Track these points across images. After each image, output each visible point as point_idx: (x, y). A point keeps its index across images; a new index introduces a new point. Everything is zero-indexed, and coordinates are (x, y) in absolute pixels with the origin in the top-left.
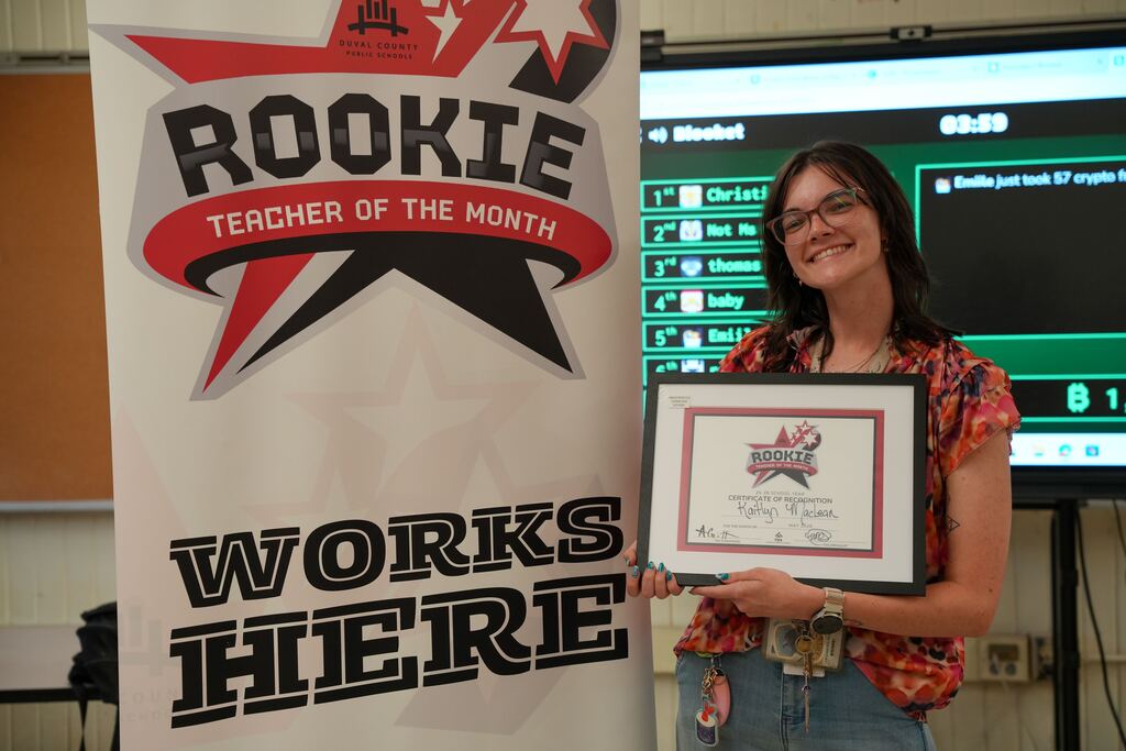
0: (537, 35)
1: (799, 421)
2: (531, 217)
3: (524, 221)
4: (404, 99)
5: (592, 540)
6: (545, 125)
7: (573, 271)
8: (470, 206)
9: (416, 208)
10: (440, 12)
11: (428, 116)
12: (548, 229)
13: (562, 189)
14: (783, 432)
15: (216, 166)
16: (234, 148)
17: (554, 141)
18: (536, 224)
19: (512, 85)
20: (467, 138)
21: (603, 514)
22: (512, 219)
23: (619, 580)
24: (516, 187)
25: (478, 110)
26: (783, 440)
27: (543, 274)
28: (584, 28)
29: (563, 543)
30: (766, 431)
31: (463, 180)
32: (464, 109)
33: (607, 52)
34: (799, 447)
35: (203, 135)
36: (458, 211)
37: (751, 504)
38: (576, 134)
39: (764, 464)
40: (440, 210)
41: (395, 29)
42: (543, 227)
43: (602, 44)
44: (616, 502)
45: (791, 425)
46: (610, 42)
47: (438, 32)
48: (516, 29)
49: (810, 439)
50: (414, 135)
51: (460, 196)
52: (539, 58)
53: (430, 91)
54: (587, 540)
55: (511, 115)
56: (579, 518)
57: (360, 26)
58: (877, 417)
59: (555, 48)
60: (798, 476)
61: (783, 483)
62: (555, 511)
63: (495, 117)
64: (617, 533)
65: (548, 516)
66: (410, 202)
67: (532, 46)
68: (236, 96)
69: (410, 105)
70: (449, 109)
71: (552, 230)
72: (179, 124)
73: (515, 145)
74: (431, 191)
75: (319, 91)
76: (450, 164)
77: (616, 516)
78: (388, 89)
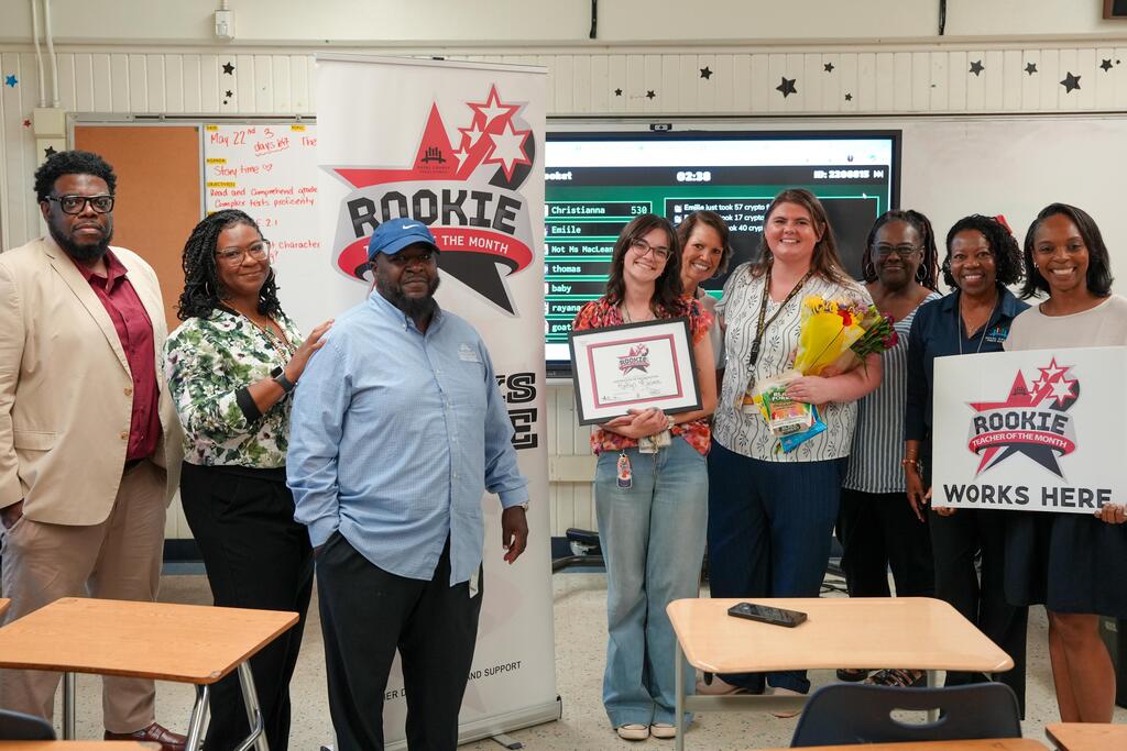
0: (501, 160)
1: (637, 344)
2: (497, 243)
3: (494, 244)
4: (444, 191)
5: (523, 392)
6: (504, 201)
7: (515, 268)
8: (471, 239)
9: (448, 239)
10: (459, 152)
11: (454, 198)
12: (505, 249)
13: (511, 230)
14: (632, 350)
15: (368, 224)
16: (375, 216)
17: (508, 208)
18: (499, 246)
19: (490, 183)
20: (470, 208)
21: (527, 381)
22: (489, 244)
23: (534, 411)
24: (491, 229)
25: (475, 195)
26: (632, 353)
27: (502, 269)
28: (521, 156)
29: (509, 394)
30: (624, 350)
31: (468, 227)
32: (469, 194)
33: (530, 167)
34: (640, 355)
35: (363, 211)
36: (466, 241)
37: (624, 384)
38: (517, 205)
39: (626, 365)
40: (458, 241)
41: (440, 160)
42: (502, 247)
43: (529, 163)
44: (533, 375)
45: (635, 346)
46: (532, 162)
47: (458, 161)
48: (492, 158)
49: (644, 351)
50: (447, 207)
51: (467, 234)
52: (502, 170)
53: (454, 187)
54: (520, 393)
55: (489, 197)
56: (517, 382)
57: (426, 160)
58: (671, 337)
59: (509, 166)
60: (642, 368)
61: (636, 371)
62: (506, 379)
63: (482, 198)
64: (533, 389)
65: (503, 381)
66: (445, 237)
67: (499, 165)
68: (375, 193)
69: (446, 194)
70: (463, 194)
71: (506, 249)
72: (353, 206)
73: (491, 210)
74: (455, 232)
75: (408, 189)
76: (463, 220)
77: (533, 382)
78: (437, 187)
